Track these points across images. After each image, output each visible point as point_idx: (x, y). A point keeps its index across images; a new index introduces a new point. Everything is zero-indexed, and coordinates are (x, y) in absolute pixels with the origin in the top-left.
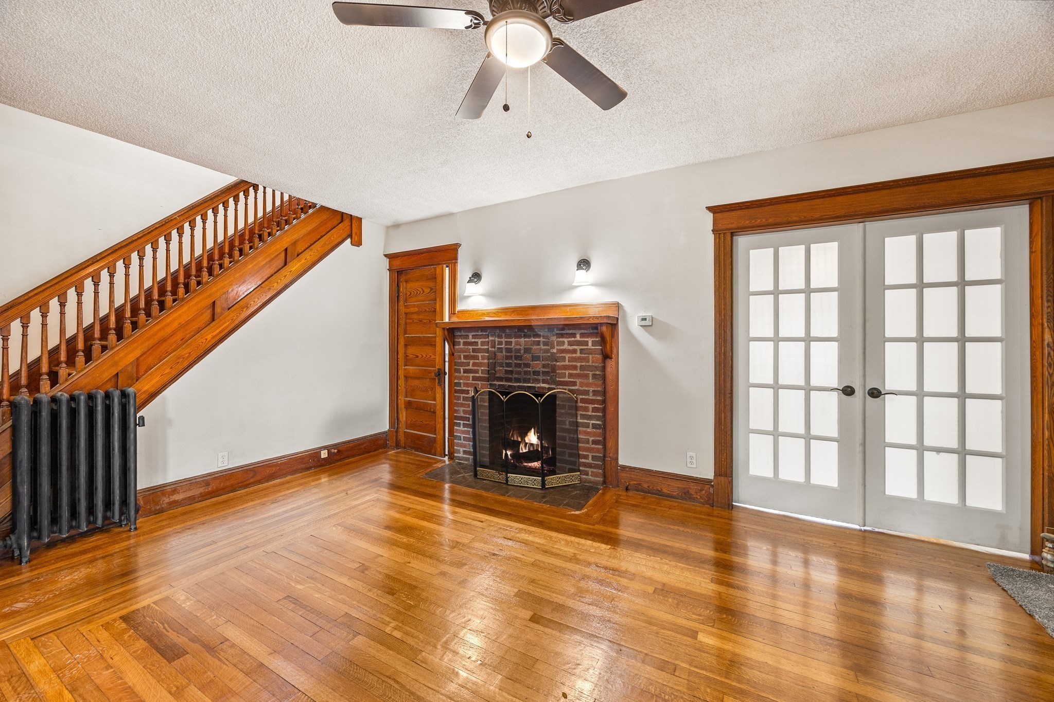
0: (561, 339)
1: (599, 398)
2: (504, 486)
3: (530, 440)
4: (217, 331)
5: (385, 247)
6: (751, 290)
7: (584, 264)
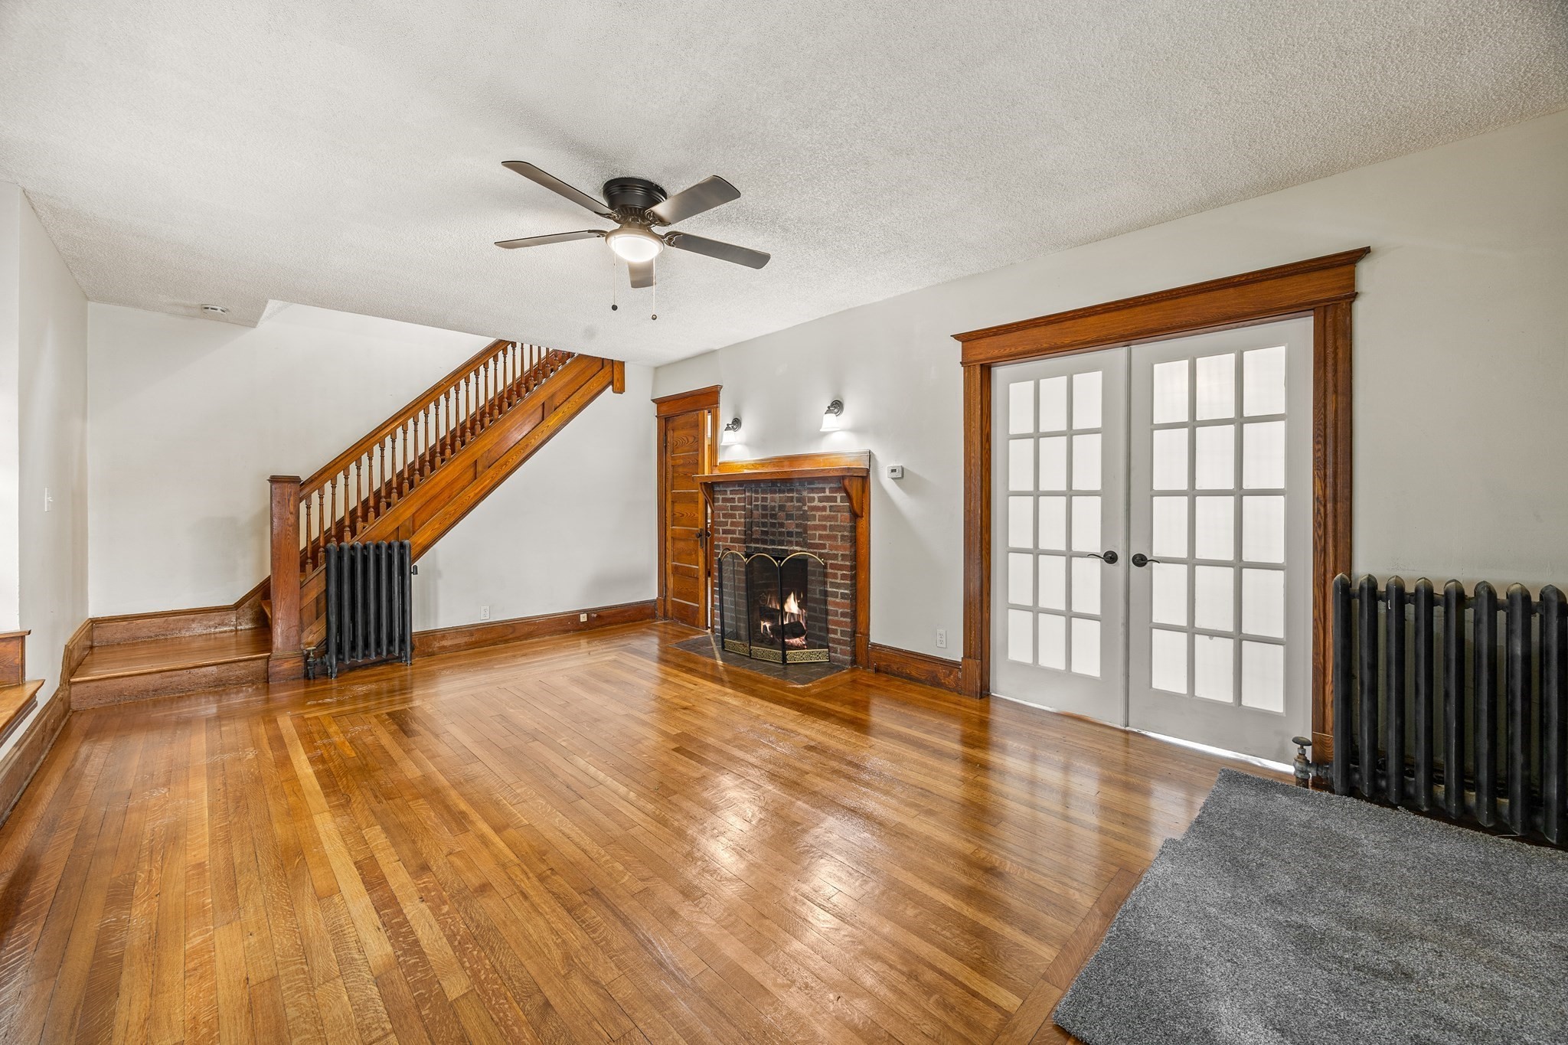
0: (812, 495)
1: (848, 563)
2: (746, 659)
3: (790, 609)
4: (479, 489)
5: (654, 391)
6: (1010, 433)
7: (837, 406)
